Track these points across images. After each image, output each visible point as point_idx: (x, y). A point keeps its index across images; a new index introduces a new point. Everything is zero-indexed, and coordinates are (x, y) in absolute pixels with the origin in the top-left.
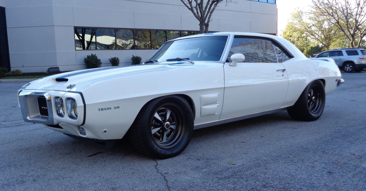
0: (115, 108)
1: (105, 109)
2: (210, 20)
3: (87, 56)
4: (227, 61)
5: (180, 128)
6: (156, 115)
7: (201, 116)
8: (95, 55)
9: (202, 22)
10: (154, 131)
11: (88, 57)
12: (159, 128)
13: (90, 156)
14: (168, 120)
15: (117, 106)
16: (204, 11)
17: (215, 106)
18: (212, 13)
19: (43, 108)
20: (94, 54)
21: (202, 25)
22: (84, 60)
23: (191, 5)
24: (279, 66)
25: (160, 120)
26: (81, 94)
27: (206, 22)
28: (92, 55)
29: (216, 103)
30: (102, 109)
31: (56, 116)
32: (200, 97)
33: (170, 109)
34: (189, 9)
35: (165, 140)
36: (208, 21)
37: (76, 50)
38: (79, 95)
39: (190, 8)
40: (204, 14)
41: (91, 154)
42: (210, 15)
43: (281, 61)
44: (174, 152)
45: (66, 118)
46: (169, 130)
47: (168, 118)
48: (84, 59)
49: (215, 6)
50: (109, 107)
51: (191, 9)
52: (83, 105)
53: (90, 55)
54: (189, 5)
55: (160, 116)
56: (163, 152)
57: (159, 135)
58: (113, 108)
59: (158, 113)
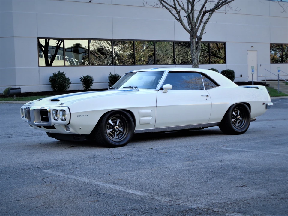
0: (86, 115)
1: (81, 116)
2: (203, 33)
3: (53, 74)
4: (161, 89)
5: (125, 131)
6: (110, 121)
7: (140, 124)
8: (63, 72)
9: (193, 35)
10: (109, 131)
11: (55, 75)
12: (112, 130)
13: (70, 147)
14: (118, 125)
15: (87, 114)
16: (195, 22)
17: (149, 118)
18: (206, 24)
19: (43, 116)
20: (61, 71)
21: (193, 39)
22: (50, 79)
23: (179, 16)
24: (205, 92)
25: (113, 124)
26: (69, 108)
27: (198, 34)
28: (59, 72)
29: (150, 116)
30: (79, 116)
31: (53, 121)
32: (139, 112)
33: (119, 119)
34: (177, 20)
35: (116, 137)
36: (201, 34)
37: (39, 66)
38: (68, 108)
39: (178, 18)
40: (196, 26)
41: (71, 146)
42: (204, 27)
43: (207, 88)
44: (121, 144)
45: (60, 121)
46: (119, 132)
47: (117, 124)
48: (49, 77)
49: (209, 16)
50: (83, 115)
51: (180, 20)
52: (69, 113)
53: (57, 73)
54: (177, 16)
55: (113, 122)
56: (113, 143)
57: (112, 134)
58: (85, 115)
59: (112, 120)
